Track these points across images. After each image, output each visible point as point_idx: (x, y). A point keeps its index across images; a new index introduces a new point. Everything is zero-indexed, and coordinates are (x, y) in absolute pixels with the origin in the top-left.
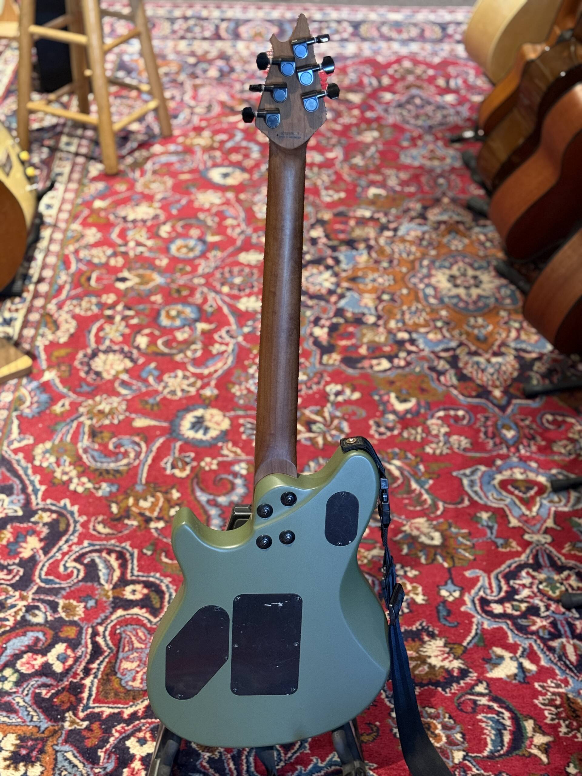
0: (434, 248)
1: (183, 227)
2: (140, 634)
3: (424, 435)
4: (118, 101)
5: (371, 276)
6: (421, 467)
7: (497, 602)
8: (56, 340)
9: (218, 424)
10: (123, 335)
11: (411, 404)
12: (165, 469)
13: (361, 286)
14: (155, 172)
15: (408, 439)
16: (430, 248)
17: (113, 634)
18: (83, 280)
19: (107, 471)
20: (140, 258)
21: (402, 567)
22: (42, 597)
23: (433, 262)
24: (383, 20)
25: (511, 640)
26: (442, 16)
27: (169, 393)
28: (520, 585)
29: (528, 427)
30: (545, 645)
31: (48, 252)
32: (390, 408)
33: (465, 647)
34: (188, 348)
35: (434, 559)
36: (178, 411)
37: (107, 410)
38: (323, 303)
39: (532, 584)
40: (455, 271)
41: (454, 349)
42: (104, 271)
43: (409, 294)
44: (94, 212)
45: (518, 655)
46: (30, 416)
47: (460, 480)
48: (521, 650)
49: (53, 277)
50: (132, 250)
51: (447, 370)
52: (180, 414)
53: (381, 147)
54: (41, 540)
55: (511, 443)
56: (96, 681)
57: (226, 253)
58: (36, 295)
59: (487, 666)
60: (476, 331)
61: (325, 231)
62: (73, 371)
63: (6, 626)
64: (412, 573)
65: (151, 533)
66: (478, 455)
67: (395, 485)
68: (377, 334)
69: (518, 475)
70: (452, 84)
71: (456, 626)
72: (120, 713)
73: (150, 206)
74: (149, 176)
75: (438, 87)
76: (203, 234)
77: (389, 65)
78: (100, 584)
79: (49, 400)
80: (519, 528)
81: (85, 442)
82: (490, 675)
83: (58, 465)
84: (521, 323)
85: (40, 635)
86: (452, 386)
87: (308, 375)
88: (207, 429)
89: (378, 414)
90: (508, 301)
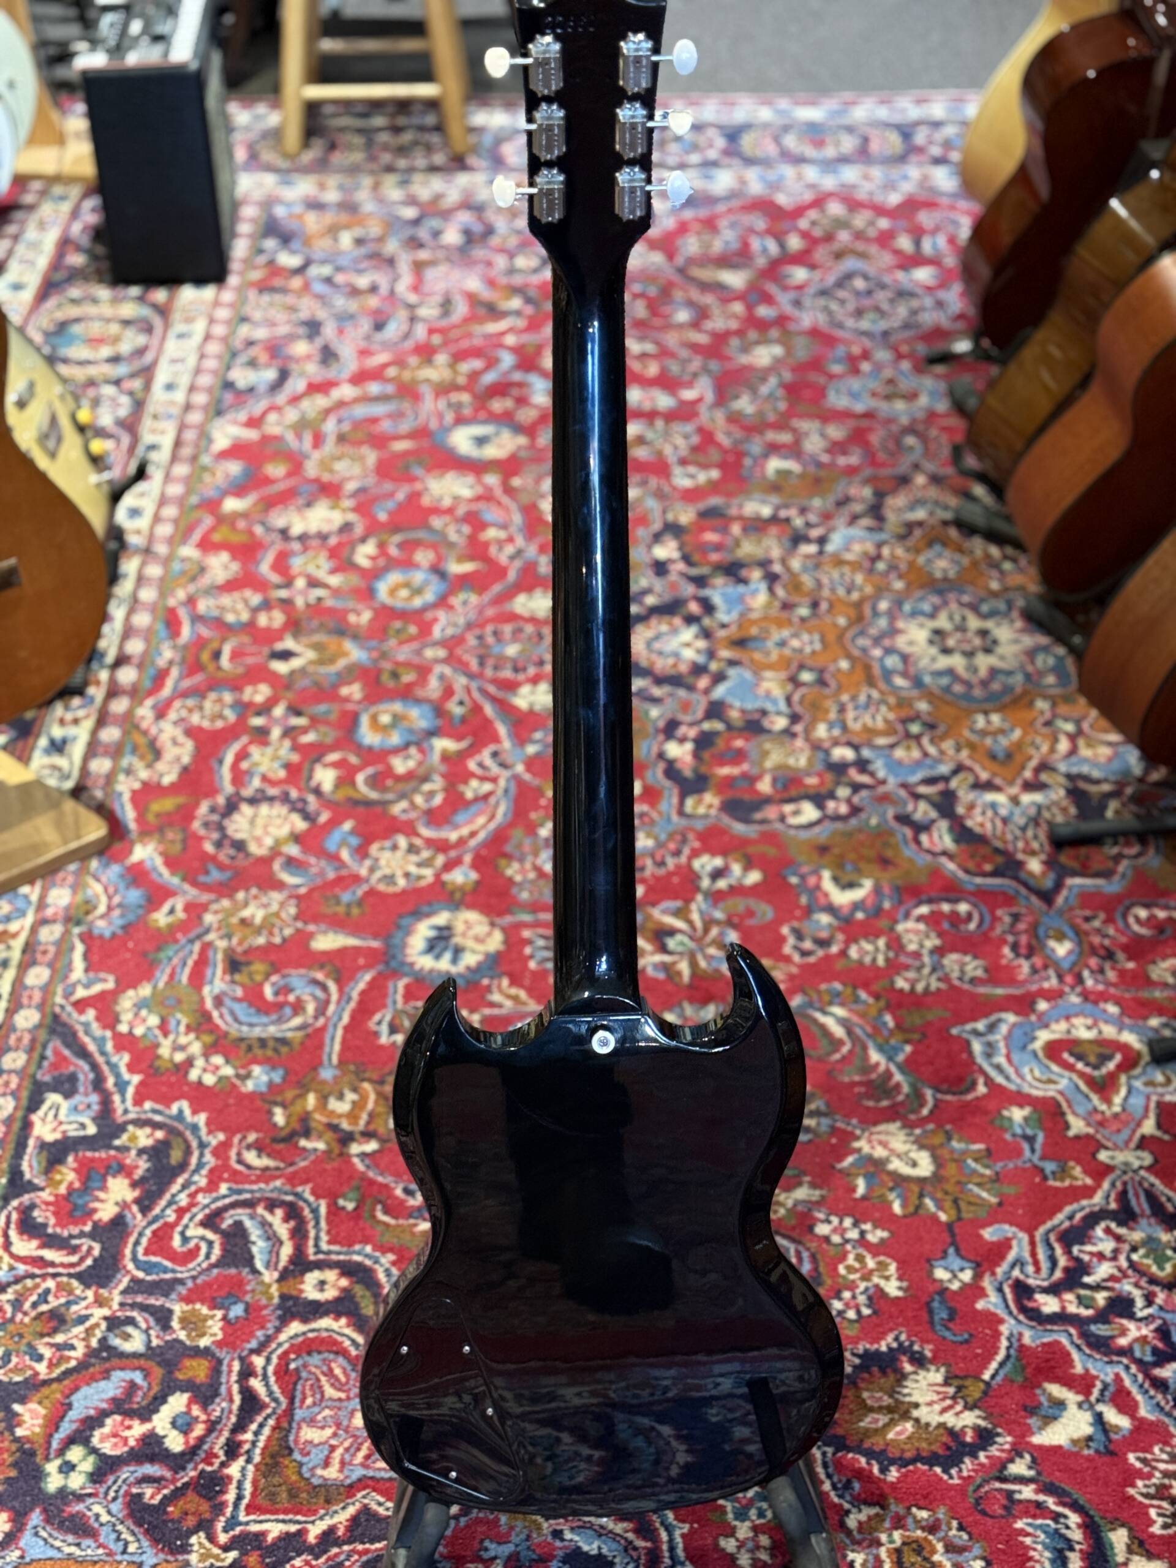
0: (900, 577)
1: (401, 546)
2: (338, 1371)
3: (891, 954)
4: (266, 298)
5: (777, 635)
6: (889, 1019)
7: (1046, 1291)
8: (155, 779)
9: (479, 940)
10: (288, 766)
11: (862, 892)
12: (376, 1034)
13: (757, 656)
14: (341, 438)
15: (860, 963)
16: (893, 576)
17: (282, 1372)
18: (205, 656)
19: (263, 1042)
20: (317, 609)
21: (855, 1224)
22: (139, 1299)
23: (898, 603)
24: (787, 121)
25: (1079, 1369)
26: (903, 111)
27: (380, 880)
28: (1091, 1254)
29: (1098, 931)
30: (1147, 1376)
31: (134, 603)
32: (822, 901)
33: (987, 1384)
34: (416, 790)
35: (919, 1206)
36: (401, 916)
37: (258, 920)
38: (682, 693)
39: (1116, 1252)
40: (942, 622)
41: (946, 779)
42: (246, 639)
43: (853, 667)
44: (221, 520)
45: (1093, 1398)
46: (107, 934)
47: (968, 1043)
48: (1099, 1385)
49: (146, 653)
50: (301, 596)
51: (933, 821)
52: (405, 922)
53: (788, 376)
54: (134, 1185)
55: (1066, 965)
56: (251, 1468)
57: (487, 597)
58: (113, 691)
59: (1033, 1421)
60: (988, 741)
61: (681, 548)
62: (192, 841)
63: (69, 1358)
64: (876, 1236)
65: (352, 1165)
66: (1000, 991)
67: (837, 1056)
68: (793, 752)
69: (1083, 1032)
70: (927, 246)
71: (967, 1342)
72: (302, 1533)
73: (333, 508)
74: (330, 446)
75: (897, 252)
76: (440, 558)
77: (799, 211)
78: (255, 1271)
79: (143, 902)
80: (1088, 1137)
81: (217, 983)
82: (1037, 1439)
83: (166, 1034)
84: (1078, 723)
85: (138, 1377)
86: (945, 853)
87: (656, 838)
88: (458, 951)
89: (798, 913)
90: (1051, 679)
